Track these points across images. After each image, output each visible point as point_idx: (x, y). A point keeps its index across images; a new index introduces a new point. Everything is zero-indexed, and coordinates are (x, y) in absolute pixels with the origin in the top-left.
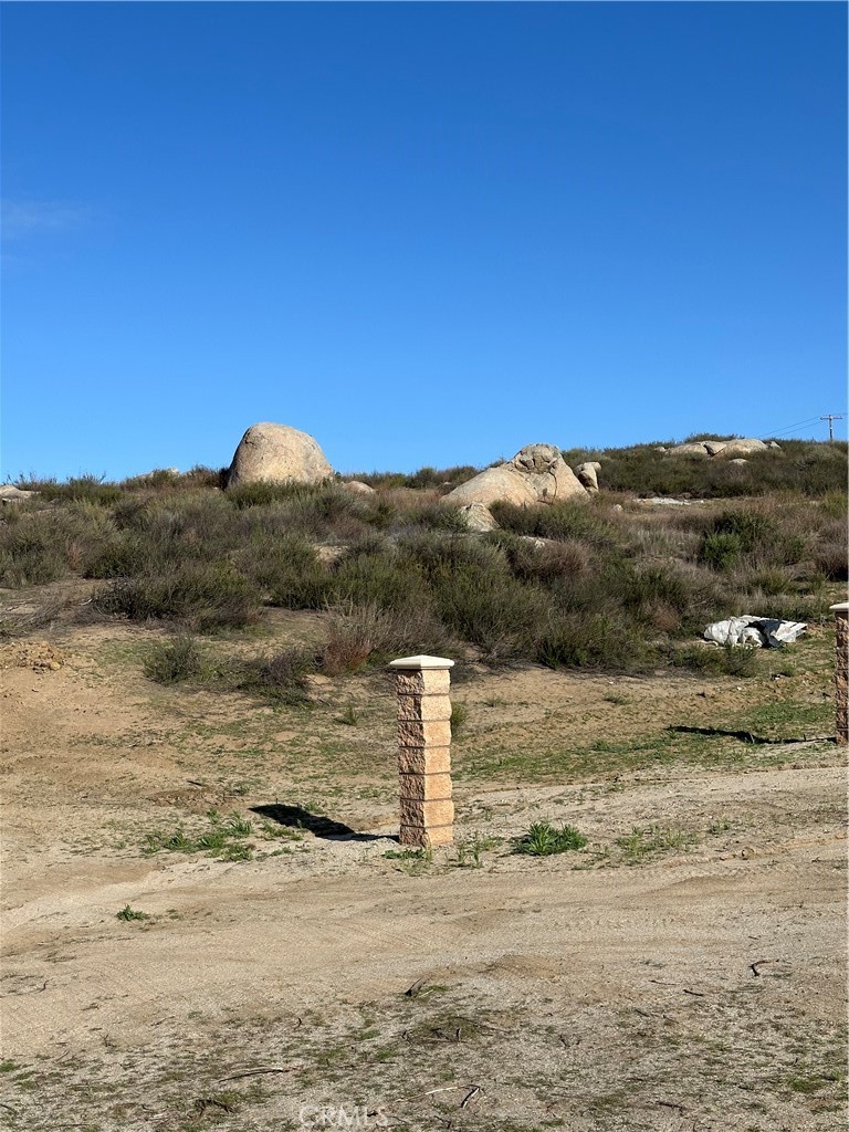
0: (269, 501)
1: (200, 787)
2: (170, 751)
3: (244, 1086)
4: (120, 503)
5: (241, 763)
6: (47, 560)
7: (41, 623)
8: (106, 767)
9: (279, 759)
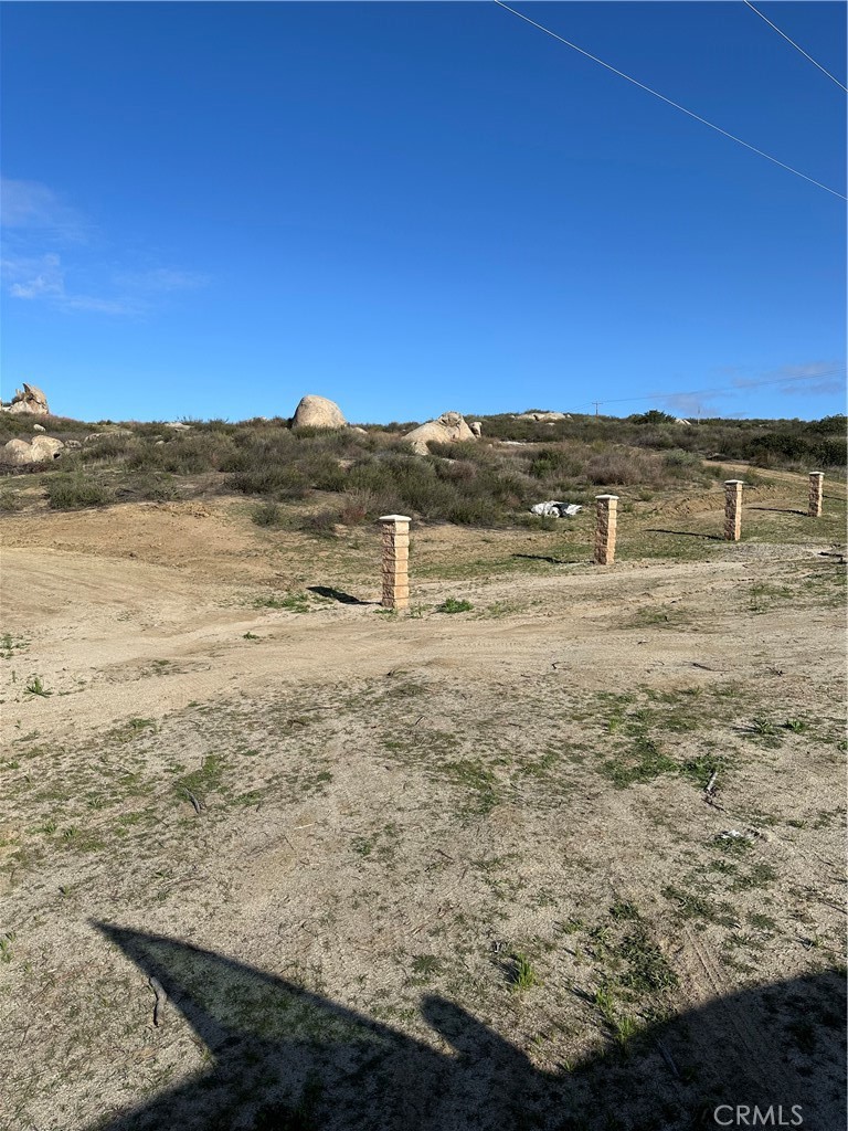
0: (313, 436)
1: (281, 577)
2: (266, 559)
3: (311, 714)
4: (237, 434)
5: (302, 566)
6: (200, 461)
7: (198, 493)
8: (234, 566)
9: (321, 565)
